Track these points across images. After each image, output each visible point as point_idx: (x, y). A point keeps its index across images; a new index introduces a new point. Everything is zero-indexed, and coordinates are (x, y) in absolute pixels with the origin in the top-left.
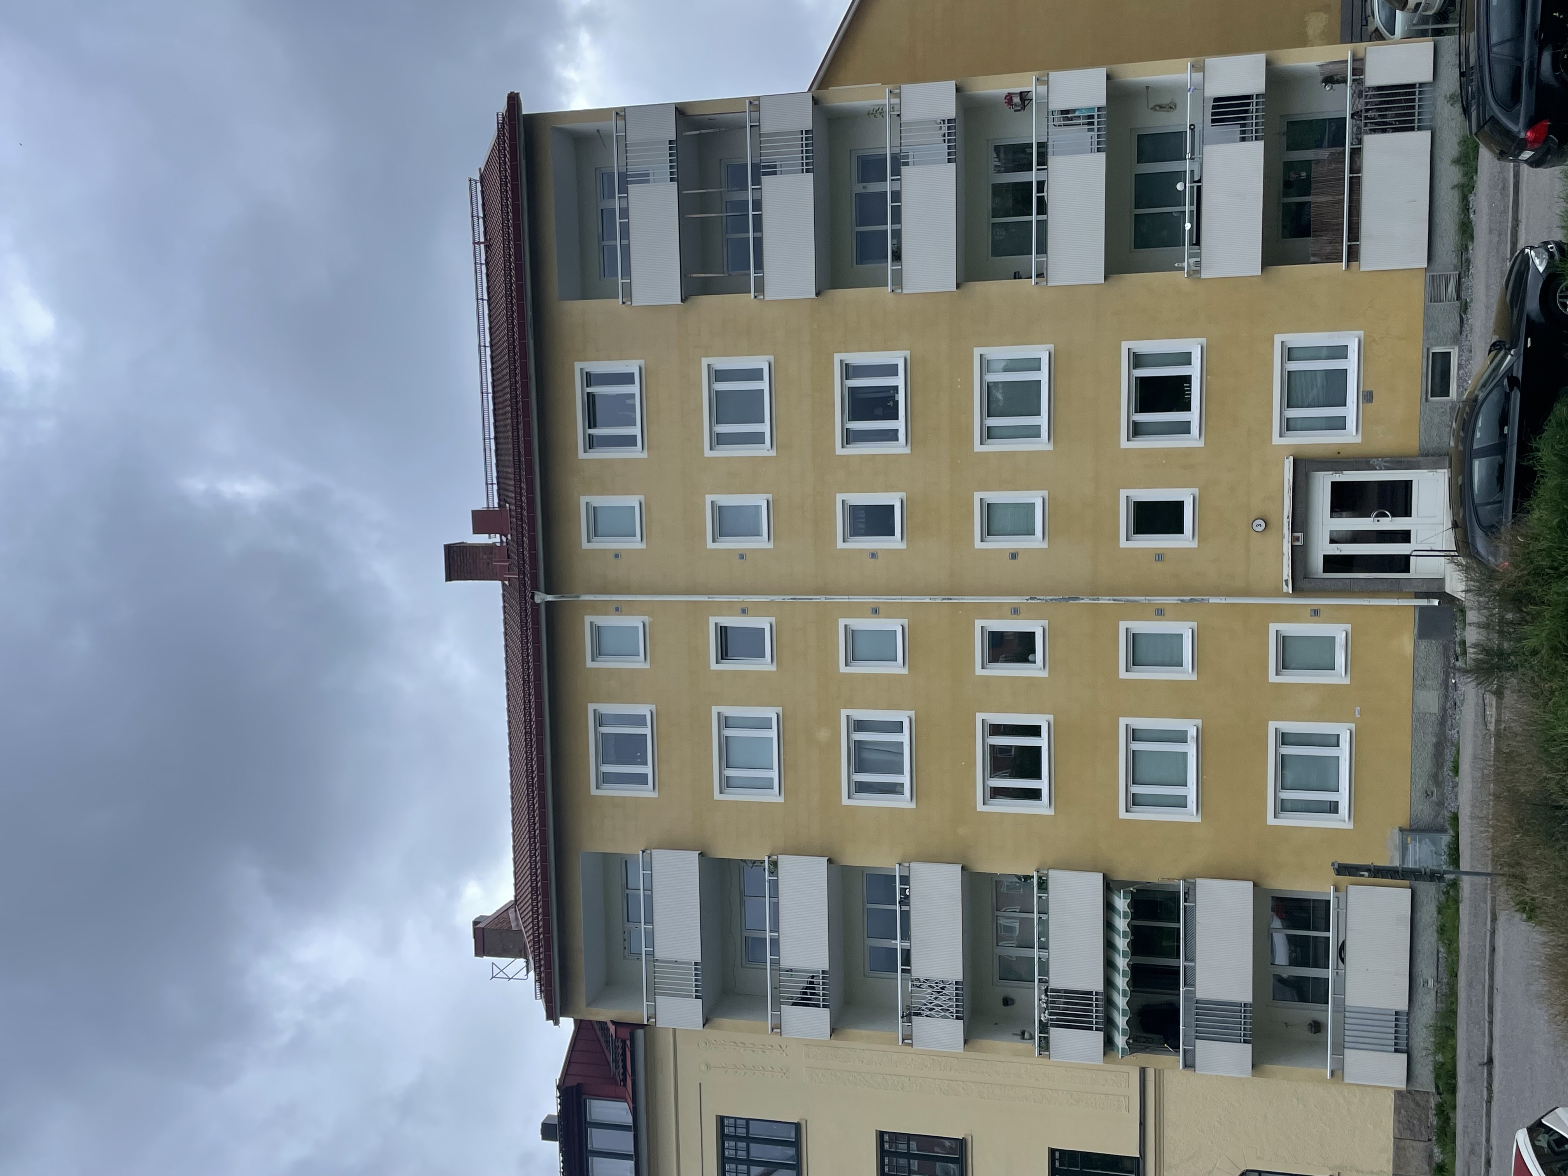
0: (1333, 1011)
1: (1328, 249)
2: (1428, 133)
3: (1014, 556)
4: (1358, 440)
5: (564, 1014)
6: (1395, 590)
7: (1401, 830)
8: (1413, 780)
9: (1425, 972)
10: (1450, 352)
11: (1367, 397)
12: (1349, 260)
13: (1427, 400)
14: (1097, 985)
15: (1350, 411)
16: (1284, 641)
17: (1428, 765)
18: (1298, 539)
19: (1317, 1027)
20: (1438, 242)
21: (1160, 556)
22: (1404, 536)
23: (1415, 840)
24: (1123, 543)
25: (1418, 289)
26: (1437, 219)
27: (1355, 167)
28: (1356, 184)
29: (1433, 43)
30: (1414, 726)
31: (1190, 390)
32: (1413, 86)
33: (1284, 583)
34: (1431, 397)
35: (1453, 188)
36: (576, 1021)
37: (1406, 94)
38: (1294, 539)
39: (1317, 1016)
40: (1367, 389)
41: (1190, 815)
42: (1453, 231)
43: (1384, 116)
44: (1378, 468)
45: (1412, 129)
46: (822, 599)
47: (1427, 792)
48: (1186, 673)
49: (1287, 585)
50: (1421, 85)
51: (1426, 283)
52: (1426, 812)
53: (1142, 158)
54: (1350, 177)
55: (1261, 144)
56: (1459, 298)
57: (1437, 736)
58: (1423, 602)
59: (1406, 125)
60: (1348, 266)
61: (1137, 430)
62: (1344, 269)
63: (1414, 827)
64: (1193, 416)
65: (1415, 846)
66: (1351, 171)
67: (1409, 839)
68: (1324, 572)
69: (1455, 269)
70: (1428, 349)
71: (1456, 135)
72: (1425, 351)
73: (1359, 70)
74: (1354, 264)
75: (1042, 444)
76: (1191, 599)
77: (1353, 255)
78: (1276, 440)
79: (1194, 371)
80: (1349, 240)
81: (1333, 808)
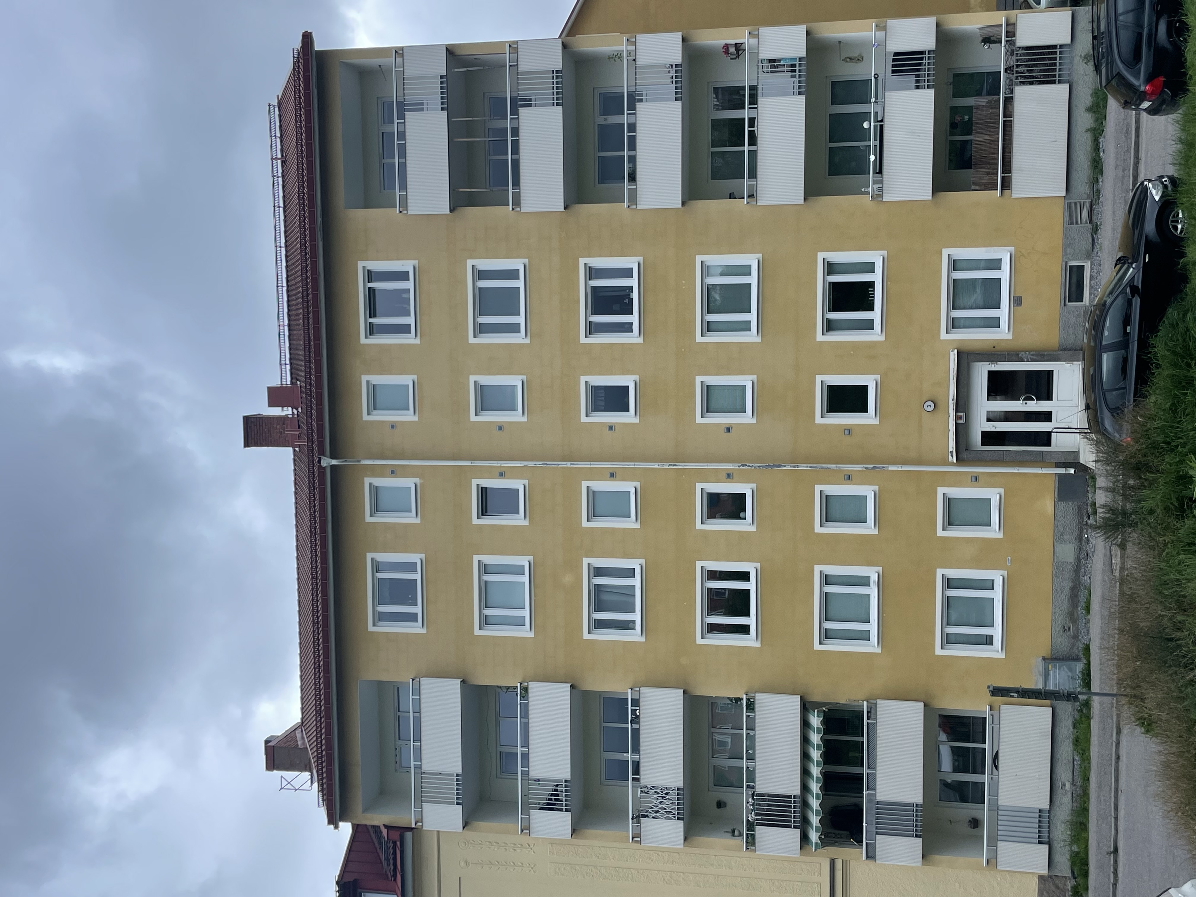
0: (989, 810)
1: (986, 179)
2: (1067, 86)
3: (728, 429)
4: (1010, 336)
5: (343, 818)
6: (1040, 460)
7: (1044, 659)
8: (1053, 618)
9: (1063, 776)
10: (1084, 266)
11: (1017, 301)
12: (1003, 189)
13: (1065, 305)
14: (795, 790)
15: (1003, 313)
16: (949, 502)
17: (1065, 605)
18: (961, 418)
19: (975, 823)
20: (1074, 175)
21: (848, 431)
22: (1047, 416)
23: (1055, 667)
24: (819, 420)
25: (1058, 214)
26: (1074, 157)
27: (1007, 112)
28: (1008, 126)
29: (1071, 12)
30: (1054, 573)
31: (874, 294)
32: (1055, 47)
33: (950, 454)
34: (1069, 302)
35: (1087, 131)
36: (353, 825)
37: (1049, 53)
38: (958, 418)
39: (976, 814)
40: (1017, 295)
41: (872, 646)
42: (1086, 166)
43: (1031, 71)
44: (1025, 360)
45: (1054, 82)
46: (568, 464)
47: (1064, 627)
48: (869, 528)
49: (952, 456)
50: (1061, 46)
51: (1064, 208)
52: (1064, 643)
53: (835, 101)
54: (1004, 121)
55: (932, 91)
56: (1091, 221)
57: (1073, 581)
58: (1062, 471)
59: (1049, 80)
60: (1002, 193)
61: (830, 326)
62: (999, 196)
63: (1054, 657)
64: (876, 315)
65: (1055, 672)
66: (1005, 116)
67: (1050, 667)
68: (982, 445)
69: (1088, 198)
70: (1066, 263)
71: (1089, 88)
72: (1064, 264)
73: (1011, 33)
74: (1007, 192)
75: (752, 337)
76: (874, 467)
77: (1006, 185)
78: (944, 336)
79: (877, 278)
80: (1003, 172)
81: (989, 640)
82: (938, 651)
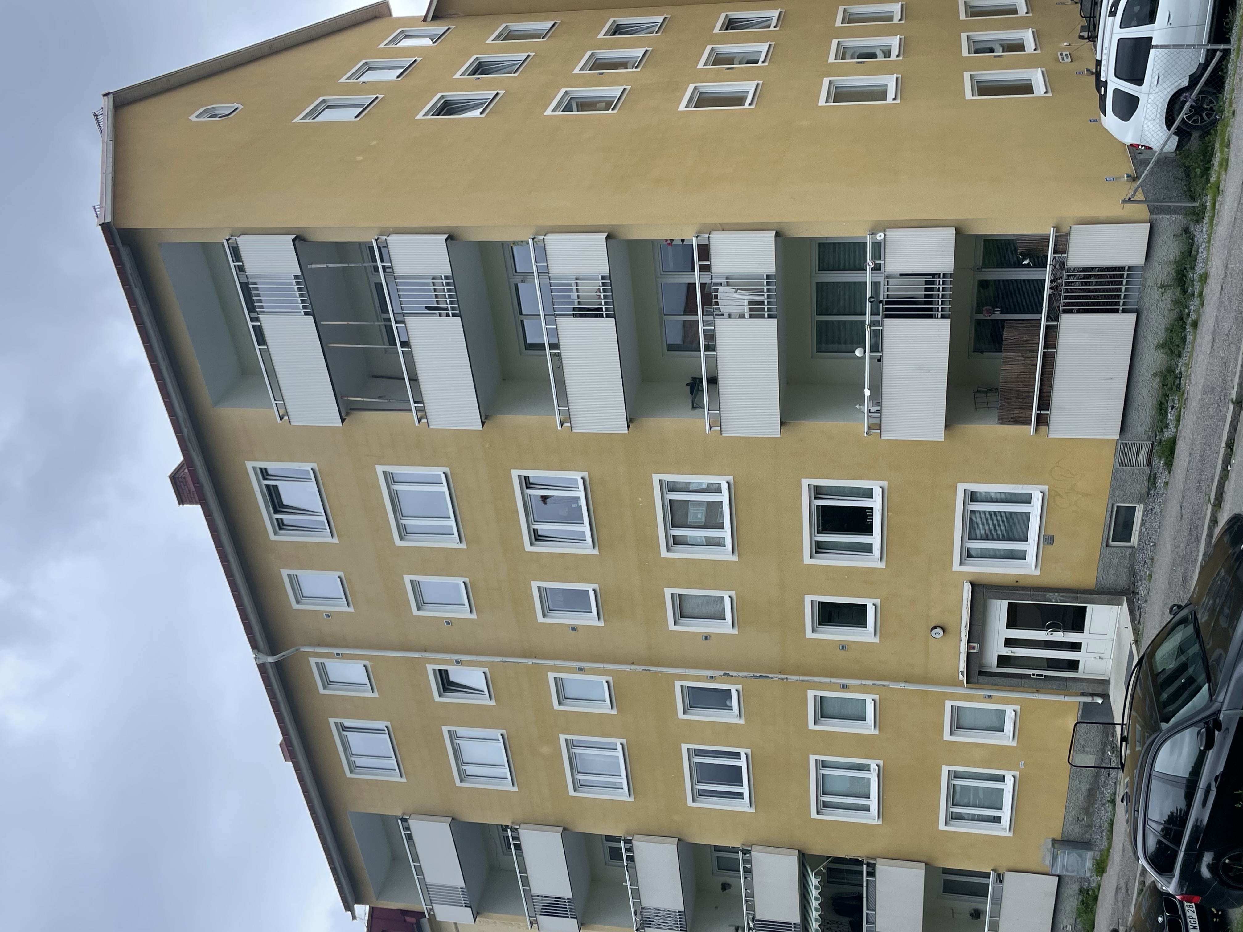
1: (1016, 413)
2: (1133, 316)
3: (707, 638)
4: (1038, 573)
5: (359, 901)
6: (1063, 687)
7: (1054, 840)
8: (1067, 810)
10: (1136, 507)
11: (1047, 540)
12: (1038, 423)
13: (1108, 546)
14: (795, 918)
15: (1031, 546)
16: (957, 712)
17: (1080, 798)
18: (974, 648)
19: (977, 914)
20: (1133, 415)
21: (844, 646)
22: (1076, 647)
23: (1064, 853)
24: (809, 634)
25: (1108, 457)
26: (1135, 393)
27: (1051, 342)
28: (1049, 360)
29: (1149, 224)
30: (1071, 776)
31: (872, 515)
32: (1122, 268)
33: (960, 673)
34: (1113, 541)
35: (1155, 375)
36: (370, 907)
37: (1112, 283)
38: (969, 648)
40: (1050, 533)
41: (872, 818)
42: (1150, 405)
44: (1054, 601)
45: (1116, 311)
46: (530, 661)
47: (1078, 818)
48: (868, 728)
49: (963, 675)
50: (1130, 268)
51: (1116, 449)
52: (1076, 831)
55: (948, 322)
56: (1149, 464)
57: (1091, 784)
58: (1089, 700)
59: (1111, 309)
60: (1036, 429)
61: (819, 548)
62: (1032, 434)
63: (1065, 839)
64: (875, 539)
65: (1064, 857)
66: (1045, 347)
67: (1059, 852)
68: (997, 667)
69: (1149, 439)
70: (1113, 505)
71: (1164, 316)
72: (1110, 506)
74: (1043, 428)
75: (726, 554)
76: (873, 684)
77: (1042, 421)
78: (956, 567)
79: (876, 503)
80: (1039, 409)
81: (997, 820)
82: (942, 826)
